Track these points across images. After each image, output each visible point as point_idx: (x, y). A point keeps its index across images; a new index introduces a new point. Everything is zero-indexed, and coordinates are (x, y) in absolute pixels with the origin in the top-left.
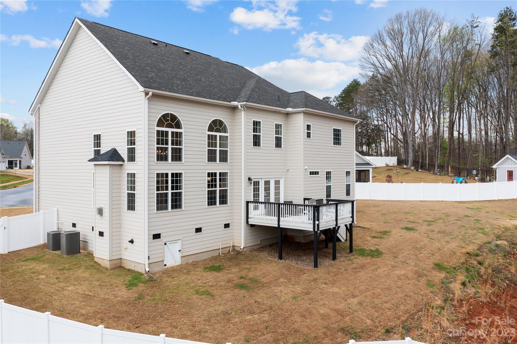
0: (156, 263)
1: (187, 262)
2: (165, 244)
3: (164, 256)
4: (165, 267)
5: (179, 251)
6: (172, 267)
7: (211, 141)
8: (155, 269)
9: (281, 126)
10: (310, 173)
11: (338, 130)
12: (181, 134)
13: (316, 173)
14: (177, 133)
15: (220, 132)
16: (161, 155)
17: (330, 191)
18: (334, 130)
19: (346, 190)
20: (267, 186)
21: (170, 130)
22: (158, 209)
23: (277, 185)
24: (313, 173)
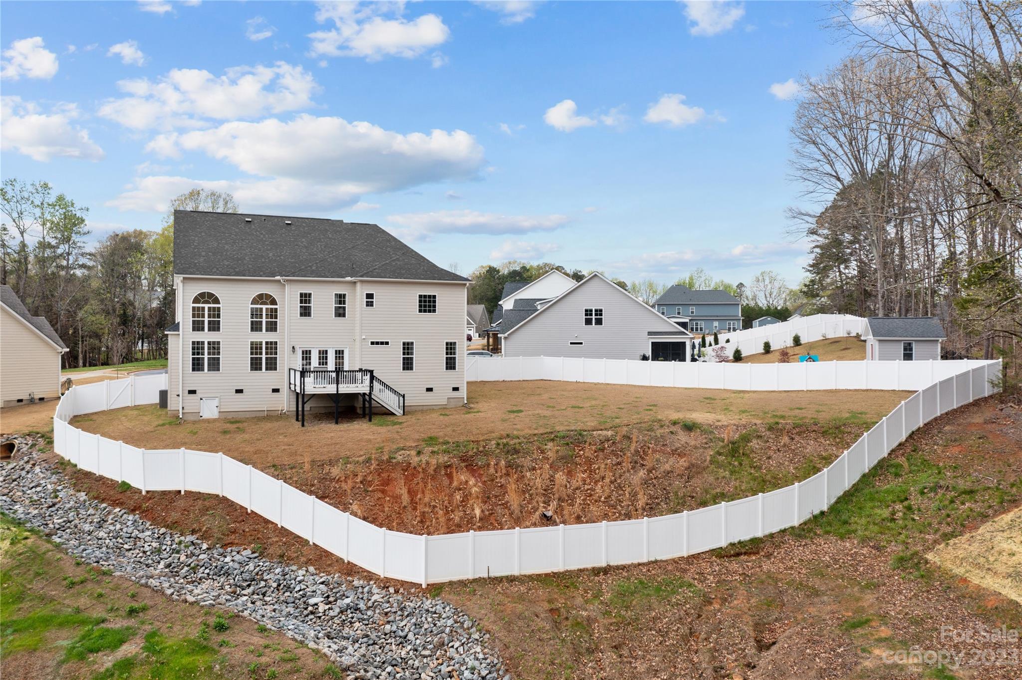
0: (192, 413)
1: (225, 417)
2: (201, 399)
3: (200, 409)
4: (201, 418)
5: (217, 407)
6: (208, 419)
7: (256, 313)
8: (191, 418)
9: (344, 295)
10: (372, 343)
11: (430, 296)
12: (219, 308)
13: (382, 343)
14: (214, 308)
15: (267, 304)
16: (198, 326)
17: (412, 364)
18: (420, 296)
19: (447, 363)
20: (323, 355)
21: (206, 306)
22: (193, 370)
23: (339, 354)
24: (377, 343)
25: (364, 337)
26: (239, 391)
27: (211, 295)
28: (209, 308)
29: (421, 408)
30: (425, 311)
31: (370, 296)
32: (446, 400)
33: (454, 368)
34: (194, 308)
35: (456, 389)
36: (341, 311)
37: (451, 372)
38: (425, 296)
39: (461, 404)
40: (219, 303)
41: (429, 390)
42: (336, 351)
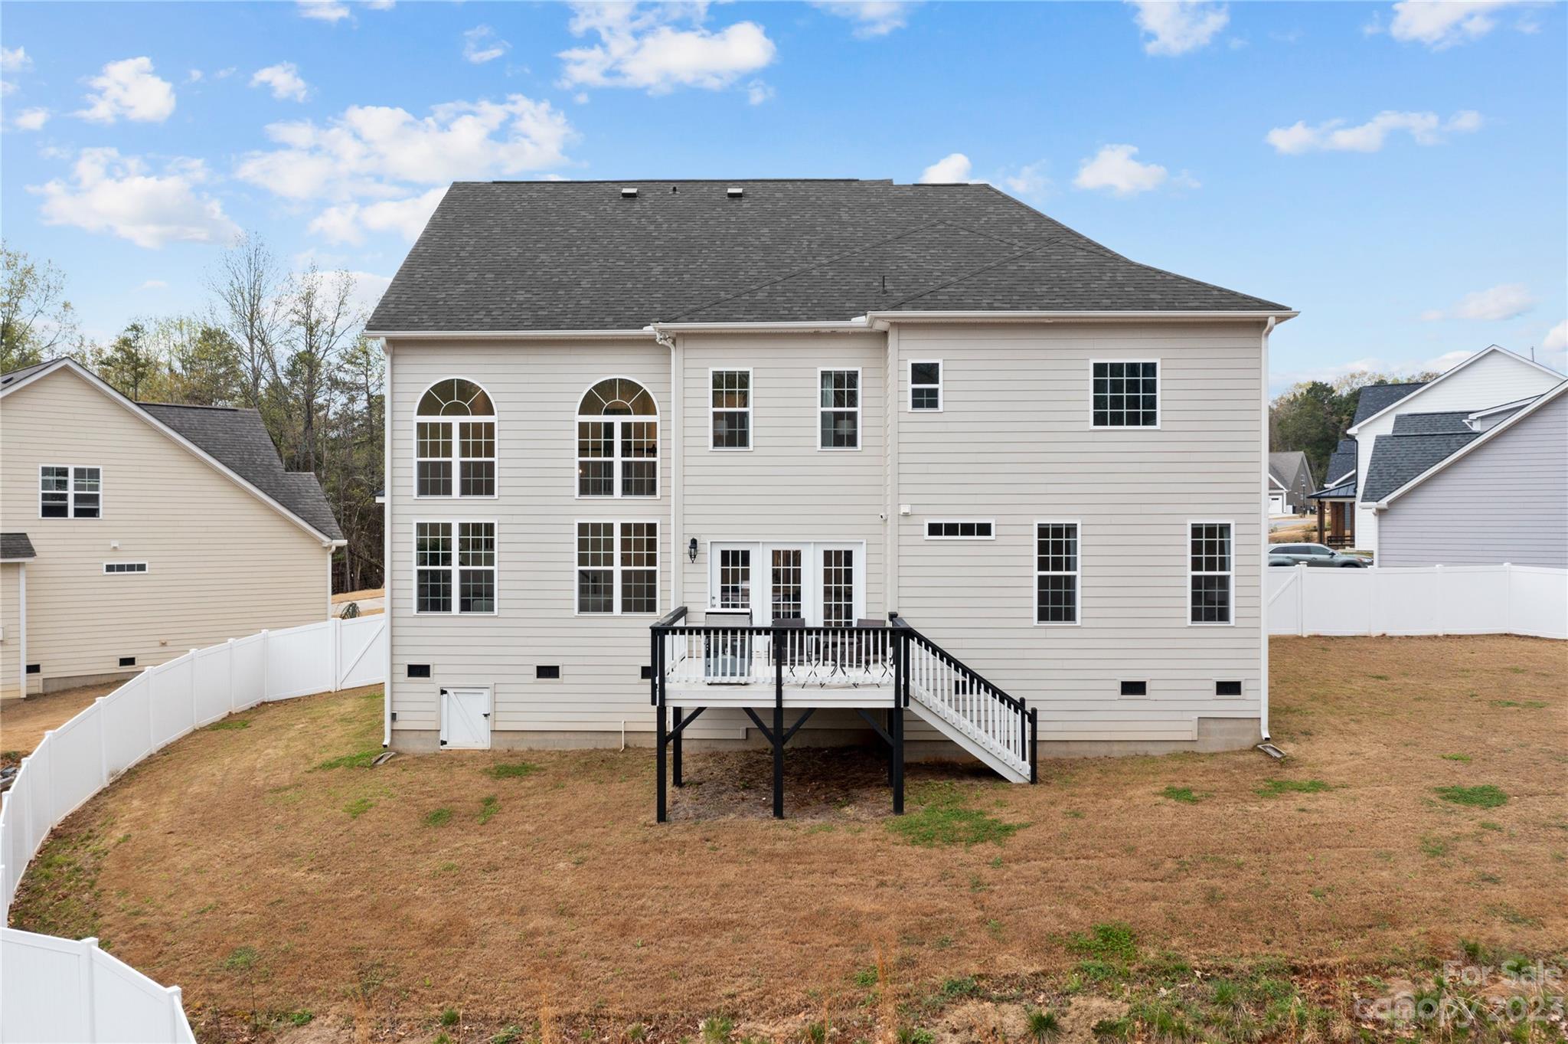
0: (418, 733)
1: (510, 748)
2: (443, 692)
3: (439, 720)
4: (441, 747)
5: (486, 715)
6: (461, 752)
7: (593, 440)
8: (415, 746)
9: (853, 376)
10: (935, 529)
11: (1133, 368)
12: (490, 427)
13: (968, 529)
14: (477, 426)
15: (628, 412)
16: (433, 481)
17: (1071, 598)
18: (1099, 369)
19: (1196, 598)
20: (786, 567)
21: (456, 421)
22: (422, 606)
23: (839, 566)
24: (951, 529)
25: (905, 509)
26: (548, 672)
27: (465, 389)
28: (464, 427)
29: (1102, 750)
30: (1117, 420)
31: (925, 373)
32: (1193, 726)
33: (1223, 616)
34: (421, 427)
35: (1229, 688)
36: (844, 428)
37: (1211, 629)
38: (1117, 369)
39: (1248, 740)
40: (490, 411)
41: (1133, 688)
42: (827, 554)
